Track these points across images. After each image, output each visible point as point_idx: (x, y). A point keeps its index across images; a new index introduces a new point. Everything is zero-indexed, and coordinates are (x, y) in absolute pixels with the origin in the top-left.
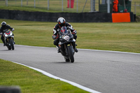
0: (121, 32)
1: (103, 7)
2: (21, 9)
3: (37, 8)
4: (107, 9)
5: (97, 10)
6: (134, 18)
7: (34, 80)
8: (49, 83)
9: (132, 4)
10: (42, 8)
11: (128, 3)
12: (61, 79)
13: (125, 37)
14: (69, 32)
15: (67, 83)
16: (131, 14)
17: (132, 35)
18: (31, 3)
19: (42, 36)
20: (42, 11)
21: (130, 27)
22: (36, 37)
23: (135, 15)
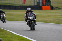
0: (47, 14)
1: (38, 3)
2: (2, 4)
3: (9, 4)
4: (40, 4)
5: (36, 4)
6: (52, 8)
7: (8, 36)
8: (14, 37)
9: (52, 2)
10: (12, 4)
11: (50, 2)
12: (20, 35)
13: (48, 16)
14: (33, 15)
15: (23, 37)
16: (51, 6)
17: (51, 16)
18: (7, 2)
19: (11, 16)
20: (11, 5)
21: (50, 12)
22: (9, 16)
23: (53, 7)
